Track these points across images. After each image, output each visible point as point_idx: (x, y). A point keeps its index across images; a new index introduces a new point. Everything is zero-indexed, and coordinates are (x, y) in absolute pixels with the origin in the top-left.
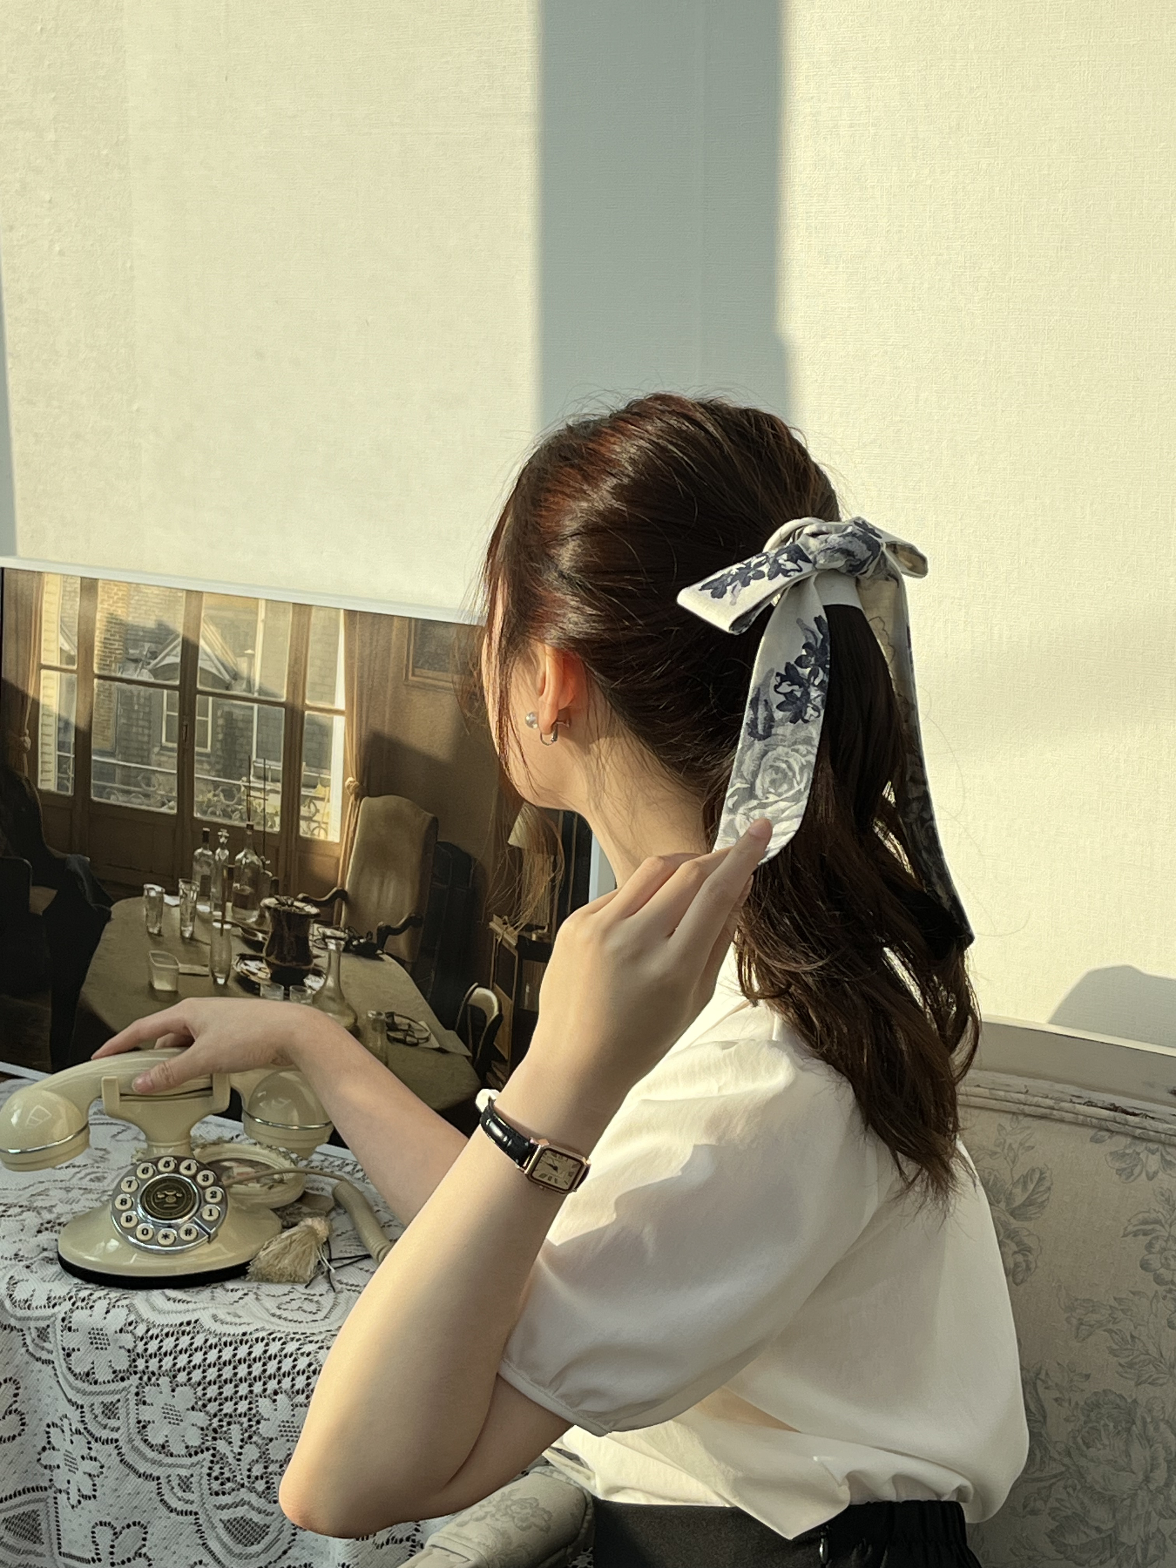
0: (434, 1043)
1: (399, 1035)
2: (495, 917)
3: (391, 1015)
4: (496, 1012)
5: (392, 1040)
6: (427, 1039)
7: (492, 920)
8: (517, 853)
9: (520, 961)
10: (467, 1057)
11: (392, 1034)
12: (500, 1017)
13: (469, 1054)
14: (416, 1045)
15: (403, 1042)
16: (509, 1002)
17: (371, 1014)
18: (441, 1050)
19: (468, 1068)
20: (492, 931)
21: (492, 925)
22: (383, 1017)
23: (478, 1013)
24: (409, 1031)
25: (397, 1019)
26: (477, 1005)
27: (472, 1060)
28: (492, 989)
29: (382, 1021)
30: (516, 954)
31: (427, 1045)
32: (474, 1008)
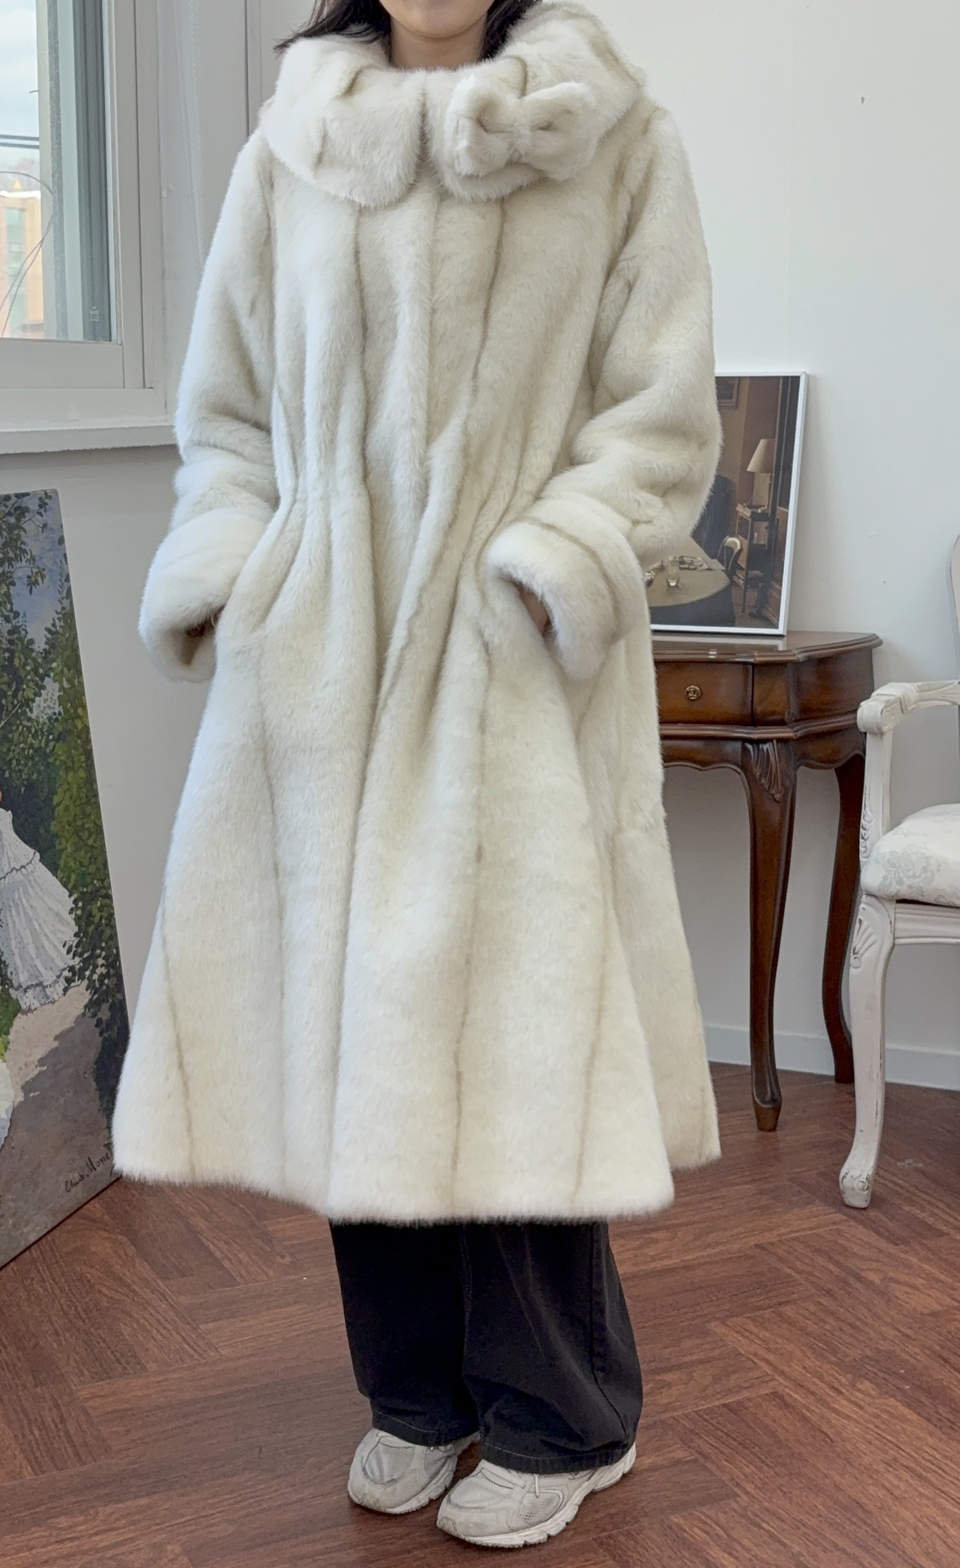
0: (705, 566)
1: (686, 566)
2: (739, 505)
3: (682, 557)
4: (739, 547)
5: (681, 569)
6: (702, 565)
7: (737, 506)
8: (752, 474)
9: (752, 523)
10: (723, 570)
11: (682, 566)
12: (741, 550)
13: (724, 568)
14: (695, 569)
15: (688, 569)
16: (746, 543)
17: (671, 558)
18: (709, 569)
19: (724, 575)
20: (737, 512)
21: (737, 509)
22: (678, 559)
23: (730, 549)
24: (692, 563)
25: (685, 559)
26: (730, 545)
27: (726, 572)
28: (737, 537)
29: (676, 561)
30: (750, 520)
31: (702, 568)
32: (727, 547)
